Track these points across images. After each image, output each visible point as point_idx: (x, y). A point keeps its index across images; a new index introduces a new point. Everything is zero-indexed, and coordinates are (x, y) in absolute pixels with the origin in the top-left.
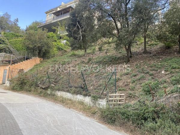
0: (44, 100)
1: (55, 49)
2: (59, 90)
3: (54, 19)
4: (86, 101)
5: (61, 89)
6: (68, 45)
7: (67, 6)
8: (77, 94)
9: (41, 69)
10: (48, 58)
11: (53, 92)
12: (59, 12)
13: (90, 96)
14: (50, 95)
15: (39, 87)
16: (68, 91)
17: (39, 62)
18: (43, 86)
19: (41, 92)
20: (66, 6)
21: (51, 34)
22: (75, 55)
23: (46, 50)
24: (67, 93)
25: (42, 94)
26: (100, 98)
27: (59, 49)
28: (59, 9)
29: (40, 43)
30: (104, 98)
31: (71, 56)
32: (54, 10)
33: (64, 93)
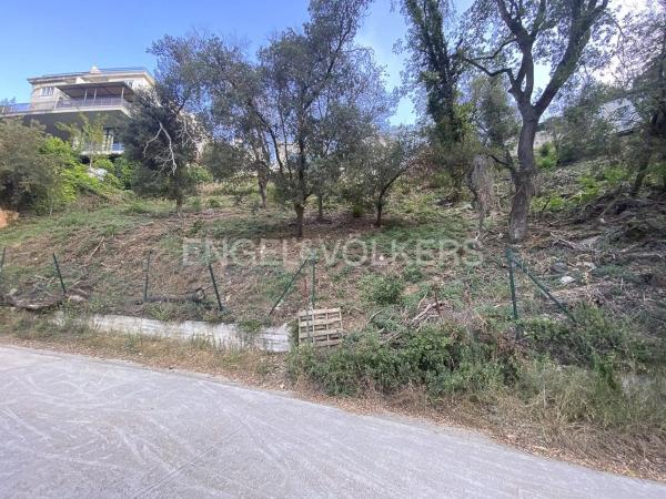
0: (47, 352)
1: (67, 188)
2: (105, 311)
3: (60, 104)
4: (217, 338)
5: (113, 309)
6: (114, 184)
7: (111, 81)
8: (182, 321)
9: (17, 245)
10: (41, 213)
11: (79, 321)
12: (81, 87)
13: (233, 321)
14: (64, 331)
15: (12, 305)
16: (145, 314)
17: (5, 224)
18: (31, 302)
19: (25, 325)
20: (107, 78)
21: (52, 142)
22: (140, 211)
23: (33, 187)
24: (139, 320)
25: (32, 332)
26: (268, 324)
27: (82, 190)
28: (79, 81)
29: (13, 161)
30: (281, 324)
31: (127, 213)
32: (61, 81)
33: (130, 320)
